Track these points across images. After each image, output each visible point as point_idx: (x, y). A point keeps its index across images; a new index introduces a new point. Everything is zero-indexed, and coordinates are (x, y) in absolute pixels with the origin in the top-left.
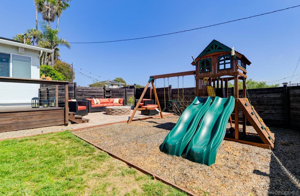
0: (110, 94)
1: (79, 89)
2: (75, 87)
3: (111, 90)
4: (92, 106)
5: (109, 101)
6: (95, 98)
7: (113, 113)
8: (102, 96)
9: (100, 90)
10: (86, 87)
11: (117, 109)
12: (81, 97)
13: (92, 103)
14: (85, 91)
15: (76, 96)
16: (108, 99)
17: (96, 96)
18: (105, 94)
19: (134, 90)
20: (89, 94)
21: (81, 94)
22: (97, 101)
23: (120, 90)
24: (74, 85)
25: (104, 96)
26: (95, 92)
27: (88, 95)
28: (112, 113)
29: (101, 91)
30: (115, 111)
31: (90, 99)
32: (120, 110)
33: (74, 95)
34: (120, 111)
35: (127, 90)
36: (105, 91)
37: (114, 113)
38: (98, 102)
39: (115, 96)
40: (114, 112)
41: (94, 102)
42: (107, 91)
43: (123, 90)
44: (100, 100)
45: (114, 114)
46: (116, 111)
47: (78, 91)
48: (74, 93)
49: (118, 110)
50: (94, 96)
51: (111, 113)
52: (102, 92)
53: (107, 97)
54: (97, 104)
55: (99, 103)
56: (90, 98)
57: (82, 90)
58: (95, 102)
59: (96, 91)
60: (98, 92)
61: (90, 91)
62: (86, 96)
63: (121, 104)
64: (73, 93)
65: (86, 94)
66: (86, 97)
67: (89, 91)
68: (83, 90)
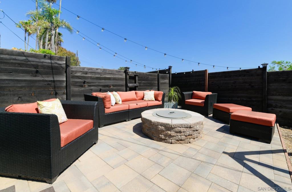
0: (135, 83)
1: (76, 72)
2: (67, 66)
3: (137, 76)
4: (107, 111)
5: (137, 97)
6: (111, 91)
7: (170, 136)
8: (122, 86)
9: (118, 75)
10: (91, 69)
11: (181, 126)
12: (83, 89)
13: (107, 105)
14: (90, 75)
15: (70, 88)
16: (133, 92)
17: (112, 87)
18: (128, 81)
19: (168, 77)
20: (97, 82)
21: (81, 82)
22: (116, 99)
23: (151, 75)
24: (65, 62)
25: (126, 85)
26: (109, 79)
27: (97, 84)
28: (166, 135)
29: (120, 77)
30: (177, 132)
31: (101, 95)
32: (190, 127)
33: (65, 84)
34: (188, 132)
35: (160, 76)
36: (128, 77)
37: (173, 136)
38: (118, 101)
39: (143, 86)
40: (172, 133)
41: (110, 100)
42: (131, 78)
43: (155, 76)
44: (120, 95)
45: (173, 141)
46: (180, 132)
47: (74, 77)
48: (65, 79)
49: (185, 129)
50: (107, 86)
51: (162, 136)
52: (121, 79)
53: (131, 89)
54: (116, 103)
55: (121, 102)
56: (100, 91)
57: (83, 75)
58: (113, 102)
59: (112, 76)
60: (114, 79)
61: (99, 76)
62: (92, 88)
63: (160, 101)
64: (63, 81)
65: (93, 83)
66: (91, 90)
67: (97, 76)
68: (86, 73)
